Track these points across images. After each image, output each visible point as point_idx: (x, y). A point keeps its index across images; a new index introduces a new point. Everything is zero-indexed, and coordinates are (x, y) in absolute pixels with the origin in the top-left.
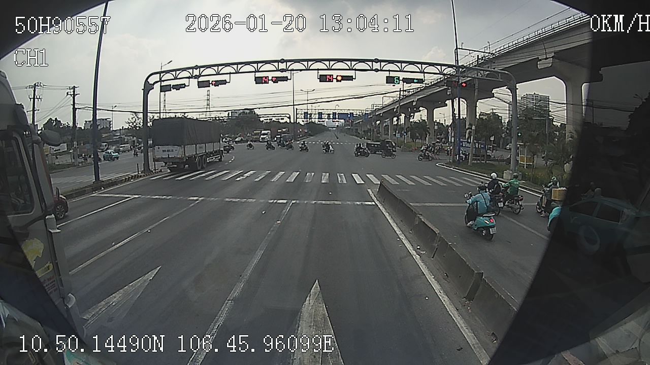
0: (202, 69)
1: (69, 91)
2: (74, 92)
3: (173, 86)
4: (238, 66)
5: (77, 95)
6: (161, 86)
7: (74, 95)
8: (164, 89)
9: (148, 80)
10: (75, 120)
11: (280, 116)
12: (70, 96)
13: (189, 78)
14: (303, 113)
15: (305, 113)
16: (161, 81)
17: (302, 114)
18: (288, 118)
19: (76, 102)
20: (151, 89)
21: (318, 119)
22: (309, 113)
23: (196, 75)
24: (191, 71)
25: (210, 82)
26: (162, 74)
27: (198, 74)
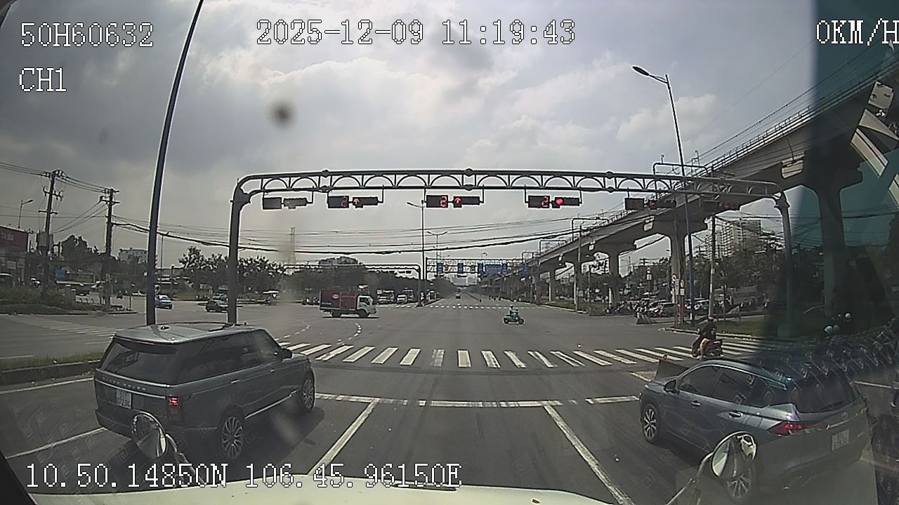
0: (335, 178)
1: (104, 194)
2: (111, 198)
3: (285, 199)
4: (396, 177)
5: (115, 203)
6: (263, 199)
7: (111, 203)
8: (268, 204)
9: (242, 188)
10: (110, 240)
11: (406, 268)
12: (105, 202)
13: (312, 190)
14: (436, 264)
15: (438, 264)
16: (263, 190)
17: (434, 266)
18: (417, 270)
19: (112, 214)
20: (246, 203)
21: (458, 272)
22: (445, 264)
23: (325, 186)
24: (316, 179)
25: (351, 200)
26: (265, 181)
27: (328, 185)
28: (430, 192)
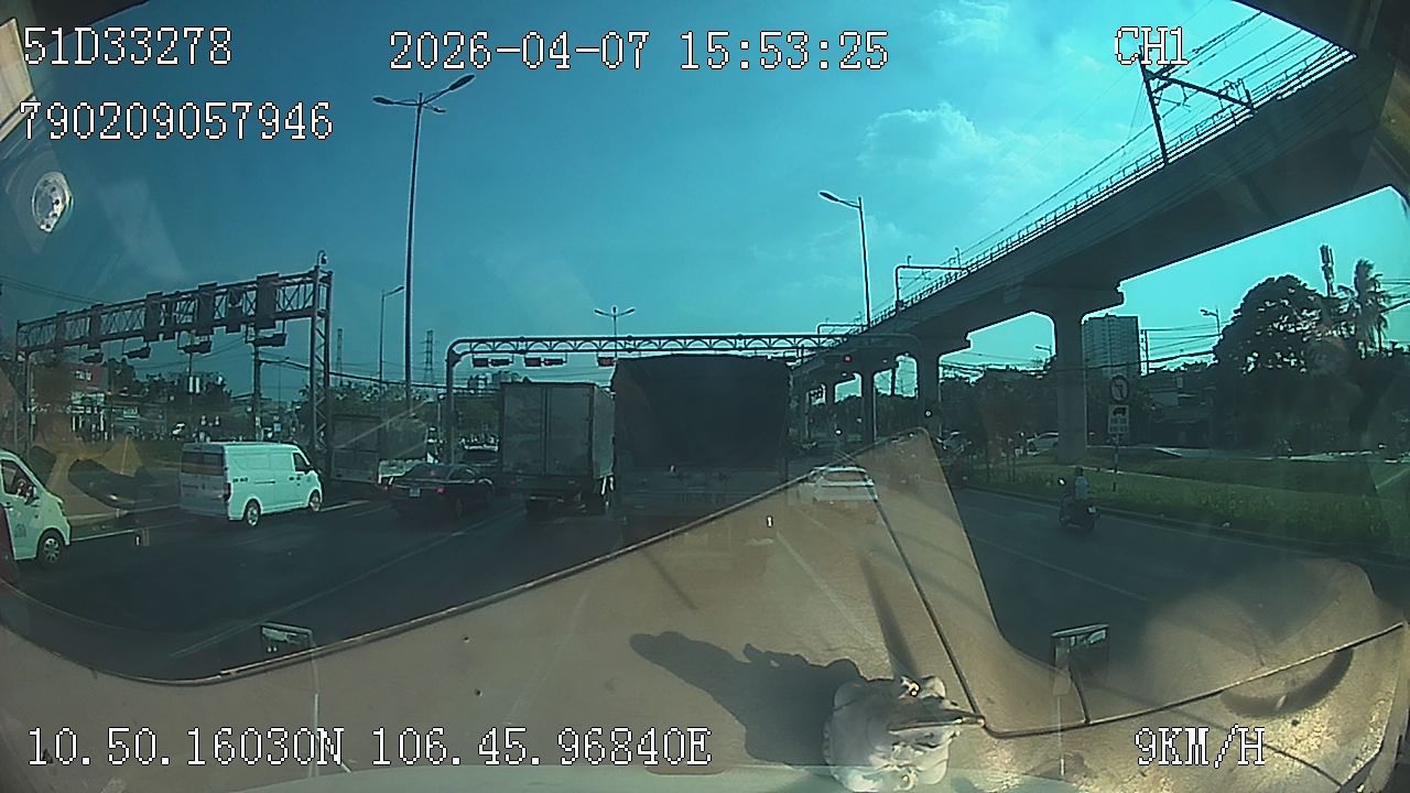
0: (529, 343)
3: (491, 359)
4: (576, 343)
6: (472, 358)
8: (477, 363)
9: (454, 349)
13: (512, 352)
16: (472, 352)
20: (459, 361)
23: (522, 350)
24: (514, 343)
25: (543, 360)
26: (474, 344)
27: (524, 348)
28: (601, 354)
